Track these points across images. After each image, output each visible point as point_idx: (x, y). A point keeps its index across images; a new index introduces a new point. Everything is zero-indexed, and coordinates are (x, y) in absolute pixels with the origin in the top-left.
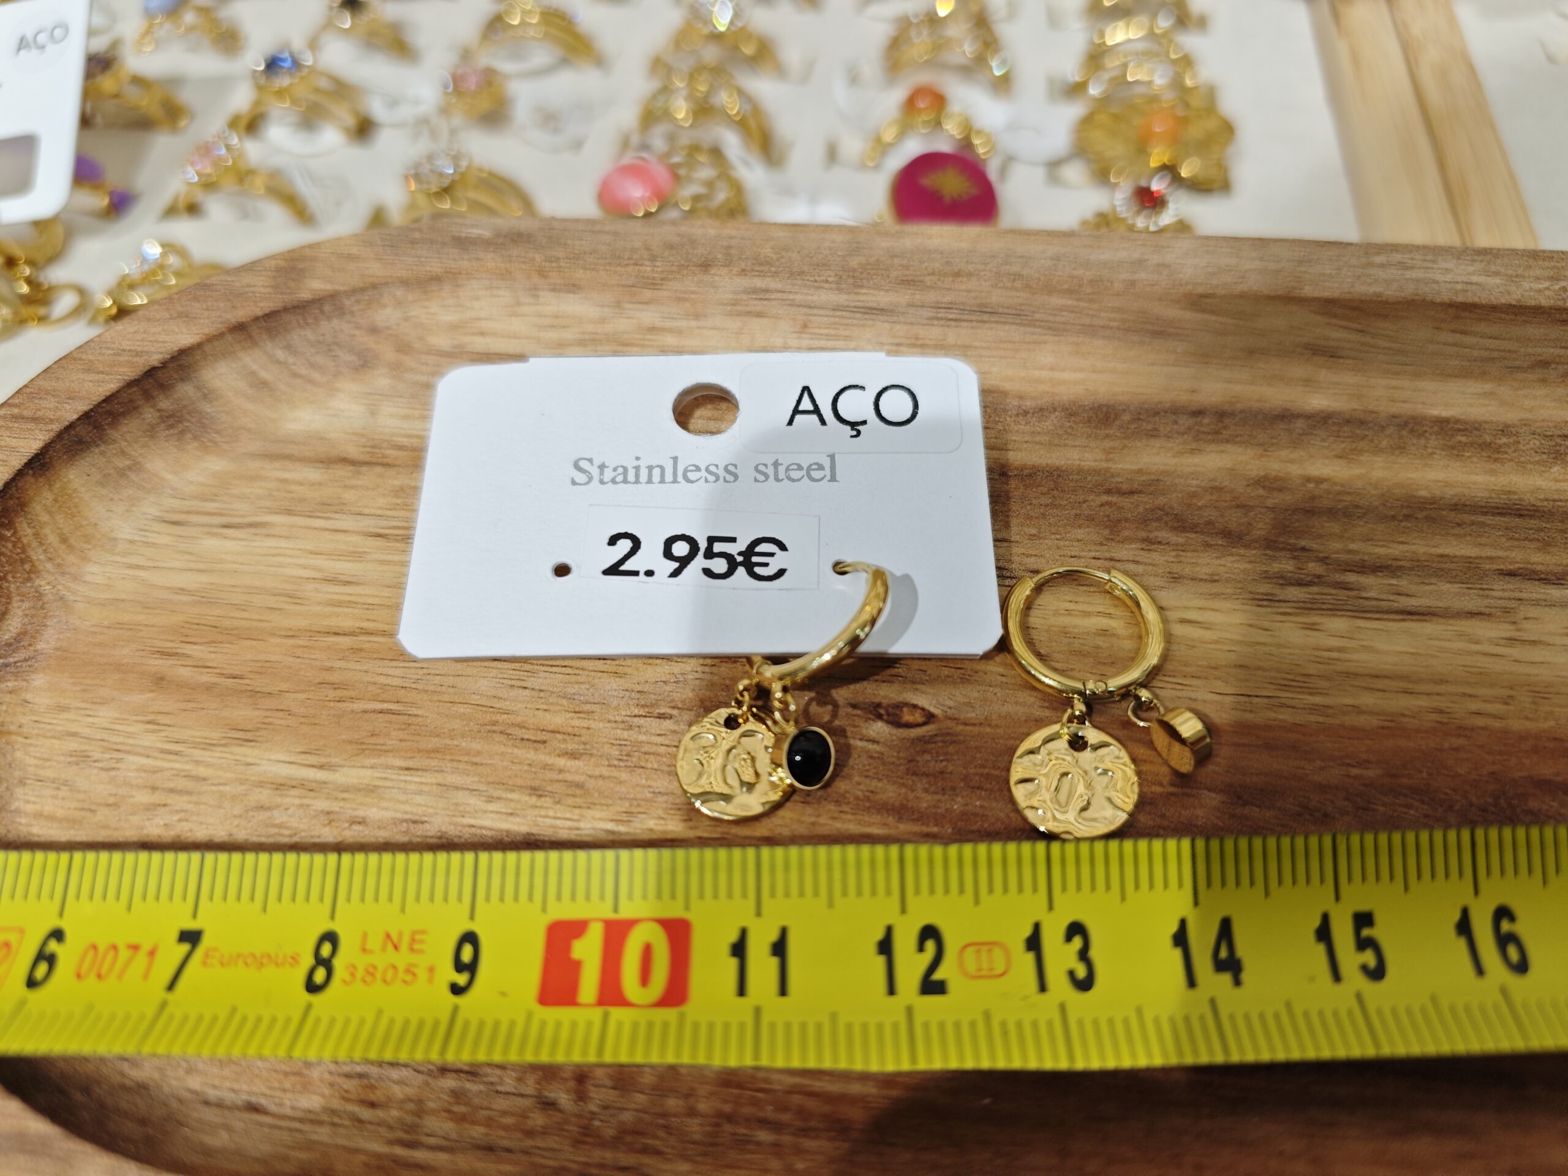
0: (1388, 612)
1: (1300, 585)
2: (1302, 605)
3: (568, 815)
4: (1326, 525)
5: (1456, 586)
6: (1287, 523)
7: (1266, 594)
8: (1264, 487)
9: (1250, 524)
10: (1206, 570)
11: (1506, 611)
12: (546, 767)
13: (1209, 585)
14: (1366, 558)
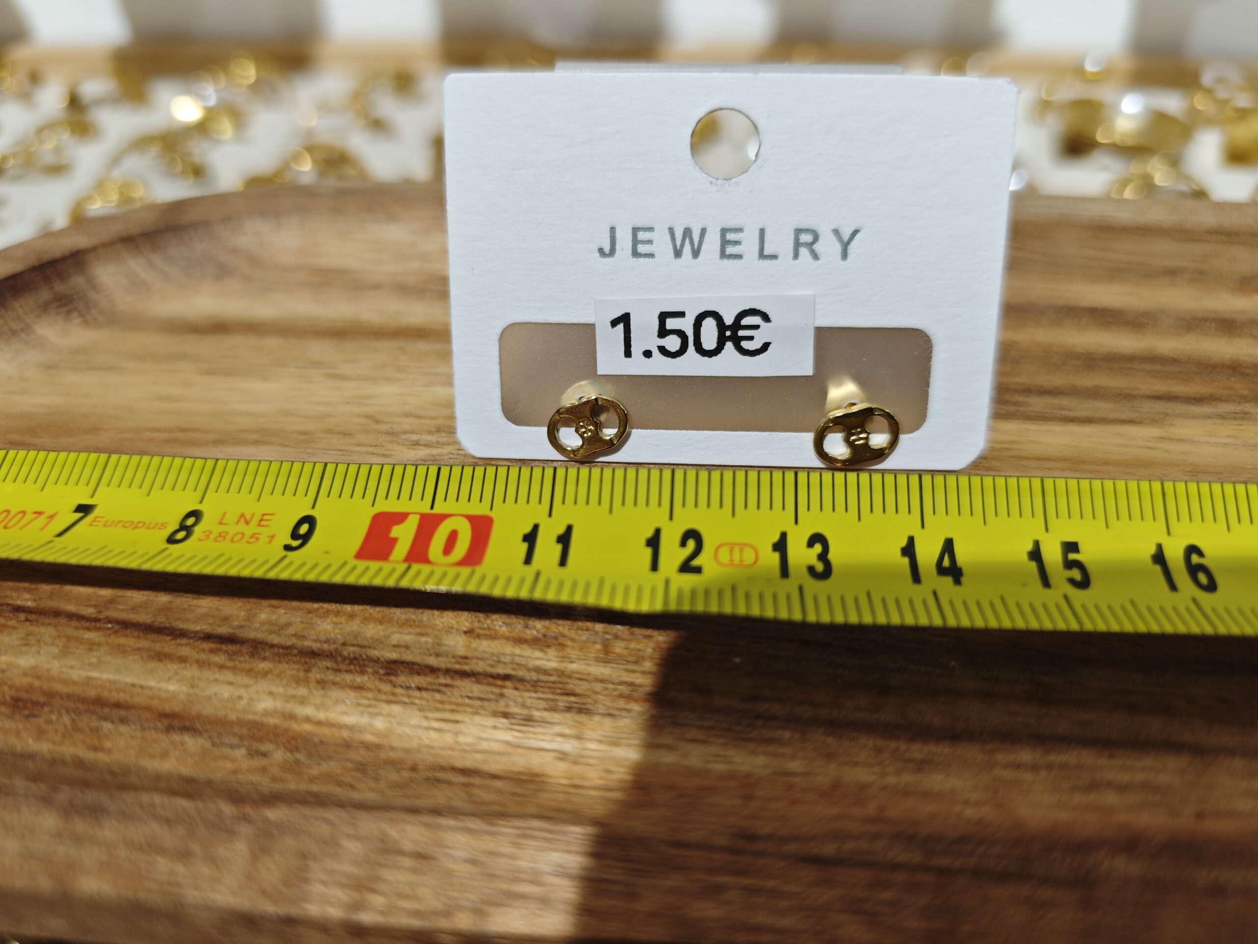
5: (1110, 404)
11: (1154, 420)
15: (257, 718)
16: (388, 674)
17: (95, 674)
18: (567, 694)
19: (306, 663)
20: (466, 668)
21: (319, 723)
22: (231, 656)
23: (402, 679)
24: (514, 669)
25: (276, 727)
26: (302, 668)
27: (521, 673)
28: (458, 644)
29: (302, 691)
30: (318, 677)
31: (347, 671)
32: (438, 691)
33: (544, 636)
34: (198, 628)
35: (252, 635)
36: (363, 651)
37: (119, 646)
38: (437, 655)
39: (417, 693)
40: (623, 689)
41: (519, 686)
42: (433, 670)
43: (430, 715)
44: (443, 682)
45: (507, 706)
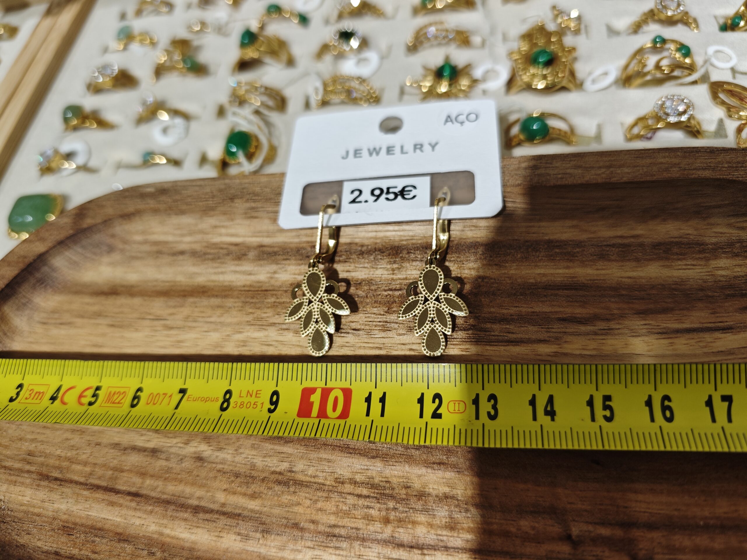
15: (150, 535)
16: (196, 513)
17: (90, 513)
18: (262, 524)
19: (165, 507)
20: (224, 509)
21: (172, 538)
22: (138, 503)
23: (201, 515)
24: (242, 510)
25: (157, 539)
26: (164, 510)
27: (245, 513)
28: (221, 497)
29: (165, 521)
30: (171, 514)
31: (181, 511)
32: (215, 521)
33: (255, 492)
34: (124, 488)
35: (144, 492)
36: (187, 500)
37: (96, 498)
38: (214, 502)
39: (206, 522)
40: (284, 521)
41: (244, 519)
42: (211, 511)
43: (212, 534)
44: (216, 517)
45: (240, 529)
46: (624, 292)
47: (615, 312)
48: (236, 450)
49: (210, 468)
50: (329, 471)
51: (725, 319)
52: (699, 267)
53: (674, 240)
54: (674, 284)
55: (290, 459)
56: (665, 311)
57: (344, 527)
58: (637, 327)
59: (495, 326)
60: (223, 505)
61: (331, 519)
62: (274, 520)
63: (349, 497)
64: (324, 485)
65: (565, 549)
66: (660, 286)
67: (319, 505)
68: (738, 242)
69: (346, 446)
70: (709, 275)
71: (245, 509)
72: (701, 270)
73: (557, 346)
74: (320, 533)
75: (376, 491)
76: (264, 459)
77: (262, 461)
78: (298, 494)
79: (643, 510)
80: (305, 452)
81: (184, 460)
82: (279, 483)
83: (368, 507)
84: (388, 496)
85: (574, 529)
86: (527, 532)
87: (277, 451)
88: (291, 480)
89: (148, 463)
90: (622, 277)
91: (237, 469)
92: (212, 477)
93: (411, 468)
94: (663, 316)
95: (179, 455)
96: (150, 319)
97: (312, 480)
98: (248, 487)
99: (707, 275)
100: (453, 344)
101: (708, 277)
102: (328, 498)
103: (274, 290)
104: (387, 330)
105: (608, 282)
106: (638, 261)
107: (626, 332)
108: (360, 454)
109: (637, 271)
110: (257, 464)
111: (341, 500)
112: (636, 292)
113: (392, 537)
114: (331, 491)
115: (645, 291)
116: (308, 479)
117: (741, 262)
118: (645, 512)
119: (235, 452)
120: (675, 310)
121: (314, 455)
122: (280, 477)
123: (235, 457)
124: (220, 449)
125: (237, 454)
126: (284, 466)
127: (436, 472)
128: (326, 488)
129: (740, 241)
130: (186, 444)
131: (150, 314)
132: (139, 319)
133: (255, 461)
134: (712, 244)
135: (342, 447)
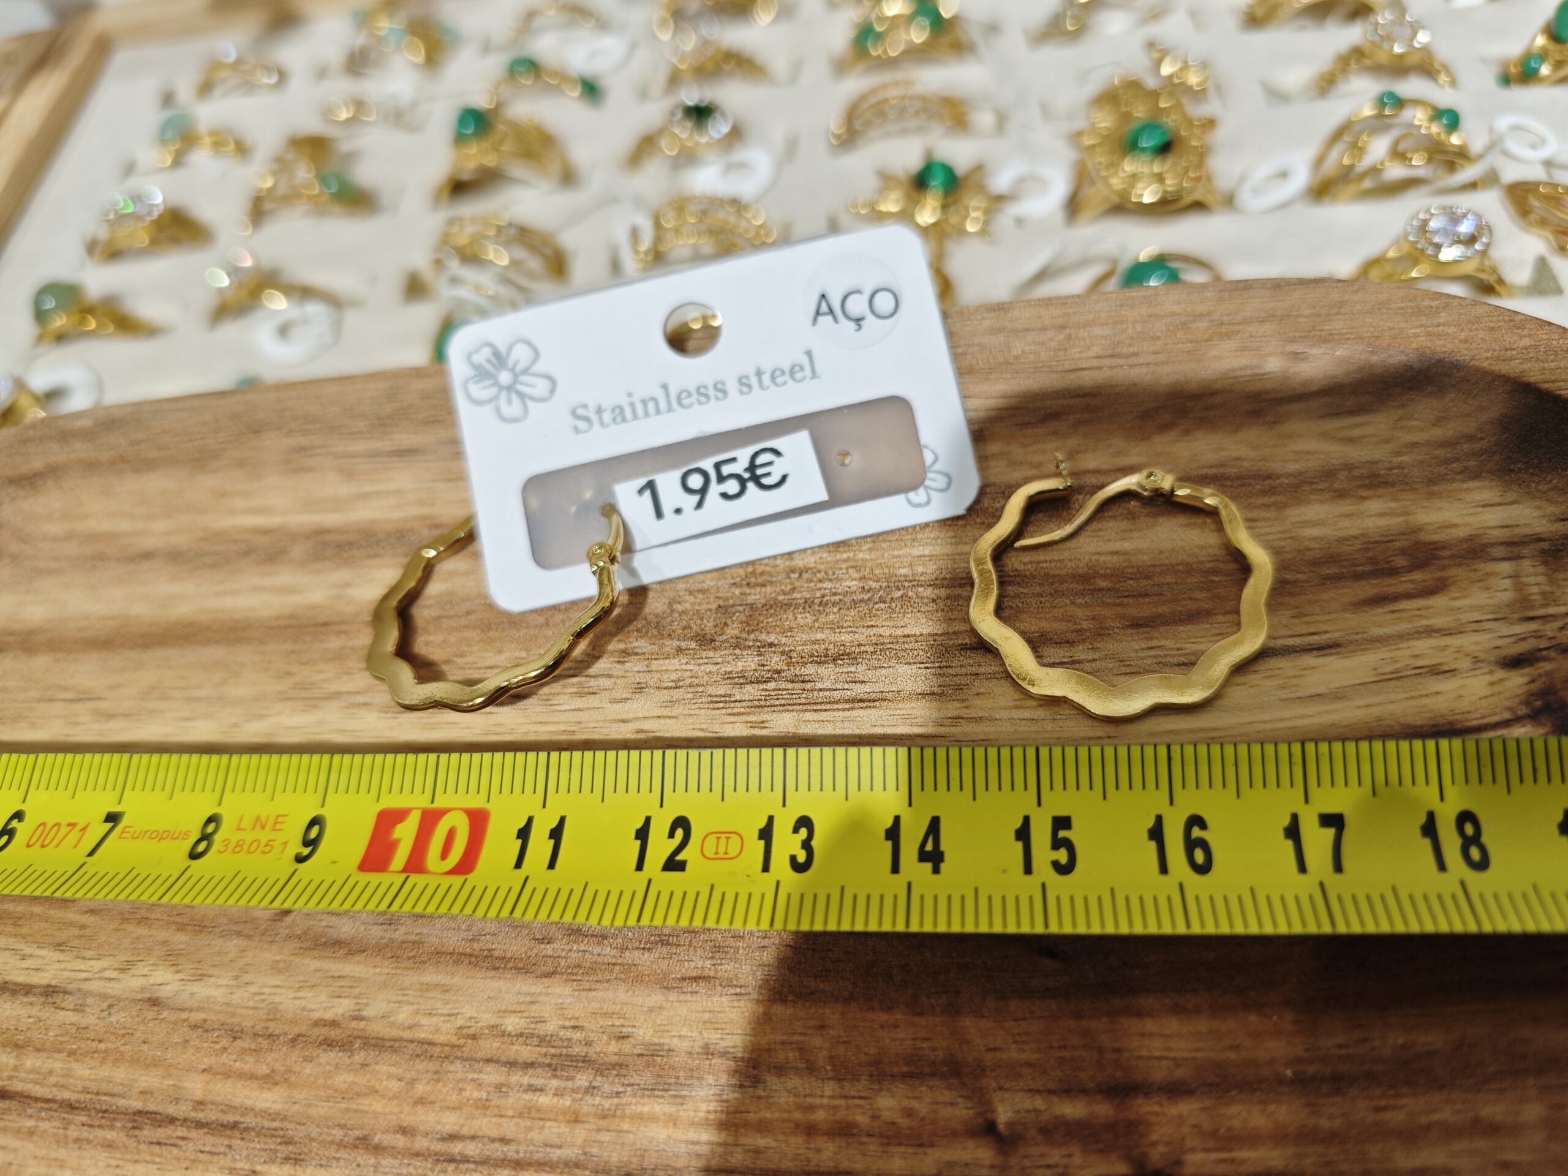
0: (838, 702)
1: (758, 682)
2: (756, 703)
3: (83, 967)
4: (799, 616)
5: (914, 666)
6: (762, 618)
7: (725, 696)
8: (748, 584)
9: (726, 624)
10: (674, 676)
11: (959, 688)
12: (71, 924)
13: (672, 692)
14: (831, 646)
16: (134, 1128)
18: (286, 1143)
19: (65, 1118)
20: (201, 1116)
23: (147, 1133)
24: (242, 1115)
26: (61, 1126)
27: (249, 1120)
28: (196, 1087)
29: (62, 1153)
30: (75, 1135)
31: (100, 1127)
32: (175, 1145)
33: (273, 1071)
35: (18, 1086)
36: (113, 1100)
38: (177, 1100)
39: (156, 1149)
40: (338, 1134)
41: (245, 1135)
42: (172, 1120)
44: (180, 1134)
45: (234, 1160)
46: (1103, 584)
47: (1085, 625)
48: (237, 977)
49: (175, 1023)
50: (445, 1012)
51: (1323, 627)
52: (1263, 523)
53: (1210, 472)
54: (1212, 561)
55: (357, 991)
56: (1192, 617)
57: (473, 1138)
58: (1132, 654)
59: (822, 670)
60: (200, 1104)
61: (444, 1120)
62: (314, 1132)
63: (489, 1068)
64: (431, 1044)
65: (983, 1153)
66: (1181, 567)
67: (420, 1088)
68: (1344, 470)
69: (485, 953)
70: (1286, 539)
71: (247, 1110)
72: (1267, 530)
73: (957, 704)
74: (417, 1154)
75: (552, 1051)
76: (299, 995)
77: (295, 998)
78: (371, 1068)
79: (1158, 1054)
80: (393, 972)
81: (116, 1008)
82: (329, 1044)
83: (532, 1089)
84: (578, 1061)
85: (1000, 1109)
86: (893, 1123)
87: (330, 974)
88: (359, 1037)
89: (31, 1020)
90: (1099, 554)
91: (235, 1020)
92: (176, 1044)
93: (630, 993)
94: (1189, 627)
95: (103, 997)
96: (65, 700)
97: (407, 1035)
98: (257, 1061)
99: (1279, 539)
100: (734, 714)
101: (1283, 543)
102: (438, 1077)
103: (343, 622)
104: (590, 693)
105: (1069, 564)
106: (1133, 518)
107: (1110, 666)
108: (516, 969)
109: (1131, 538)
110: (281, 1007)
111: (470, 1076)
112: (1131, 582)
113: (585, 1153)
114: (447, 1057)
115: (1148, 578)
116: (395, 1033)
117: (1350, 508)
118: (1160, 1058)
119: (234, 983)
120: (1216, 614)
121: (411, 978)
122: (333, 1033)
123: (232, 993)
124: (201, 977)
125: (238, 987)
126: (343, 1007)
127: (689, 997)
128: (437, 1050)
129: (1349, 467)
130: (123, 970)
131: (66, 689)
132: (40, 700)
133: (277, 999)
134: (1289, 475)
135: (477, 957)
